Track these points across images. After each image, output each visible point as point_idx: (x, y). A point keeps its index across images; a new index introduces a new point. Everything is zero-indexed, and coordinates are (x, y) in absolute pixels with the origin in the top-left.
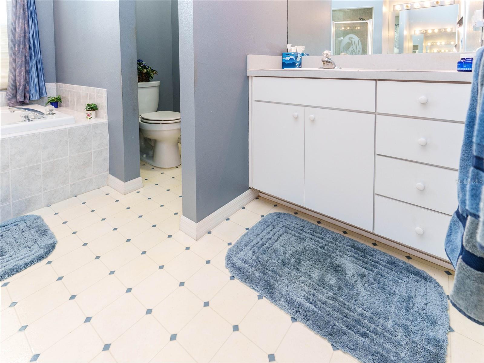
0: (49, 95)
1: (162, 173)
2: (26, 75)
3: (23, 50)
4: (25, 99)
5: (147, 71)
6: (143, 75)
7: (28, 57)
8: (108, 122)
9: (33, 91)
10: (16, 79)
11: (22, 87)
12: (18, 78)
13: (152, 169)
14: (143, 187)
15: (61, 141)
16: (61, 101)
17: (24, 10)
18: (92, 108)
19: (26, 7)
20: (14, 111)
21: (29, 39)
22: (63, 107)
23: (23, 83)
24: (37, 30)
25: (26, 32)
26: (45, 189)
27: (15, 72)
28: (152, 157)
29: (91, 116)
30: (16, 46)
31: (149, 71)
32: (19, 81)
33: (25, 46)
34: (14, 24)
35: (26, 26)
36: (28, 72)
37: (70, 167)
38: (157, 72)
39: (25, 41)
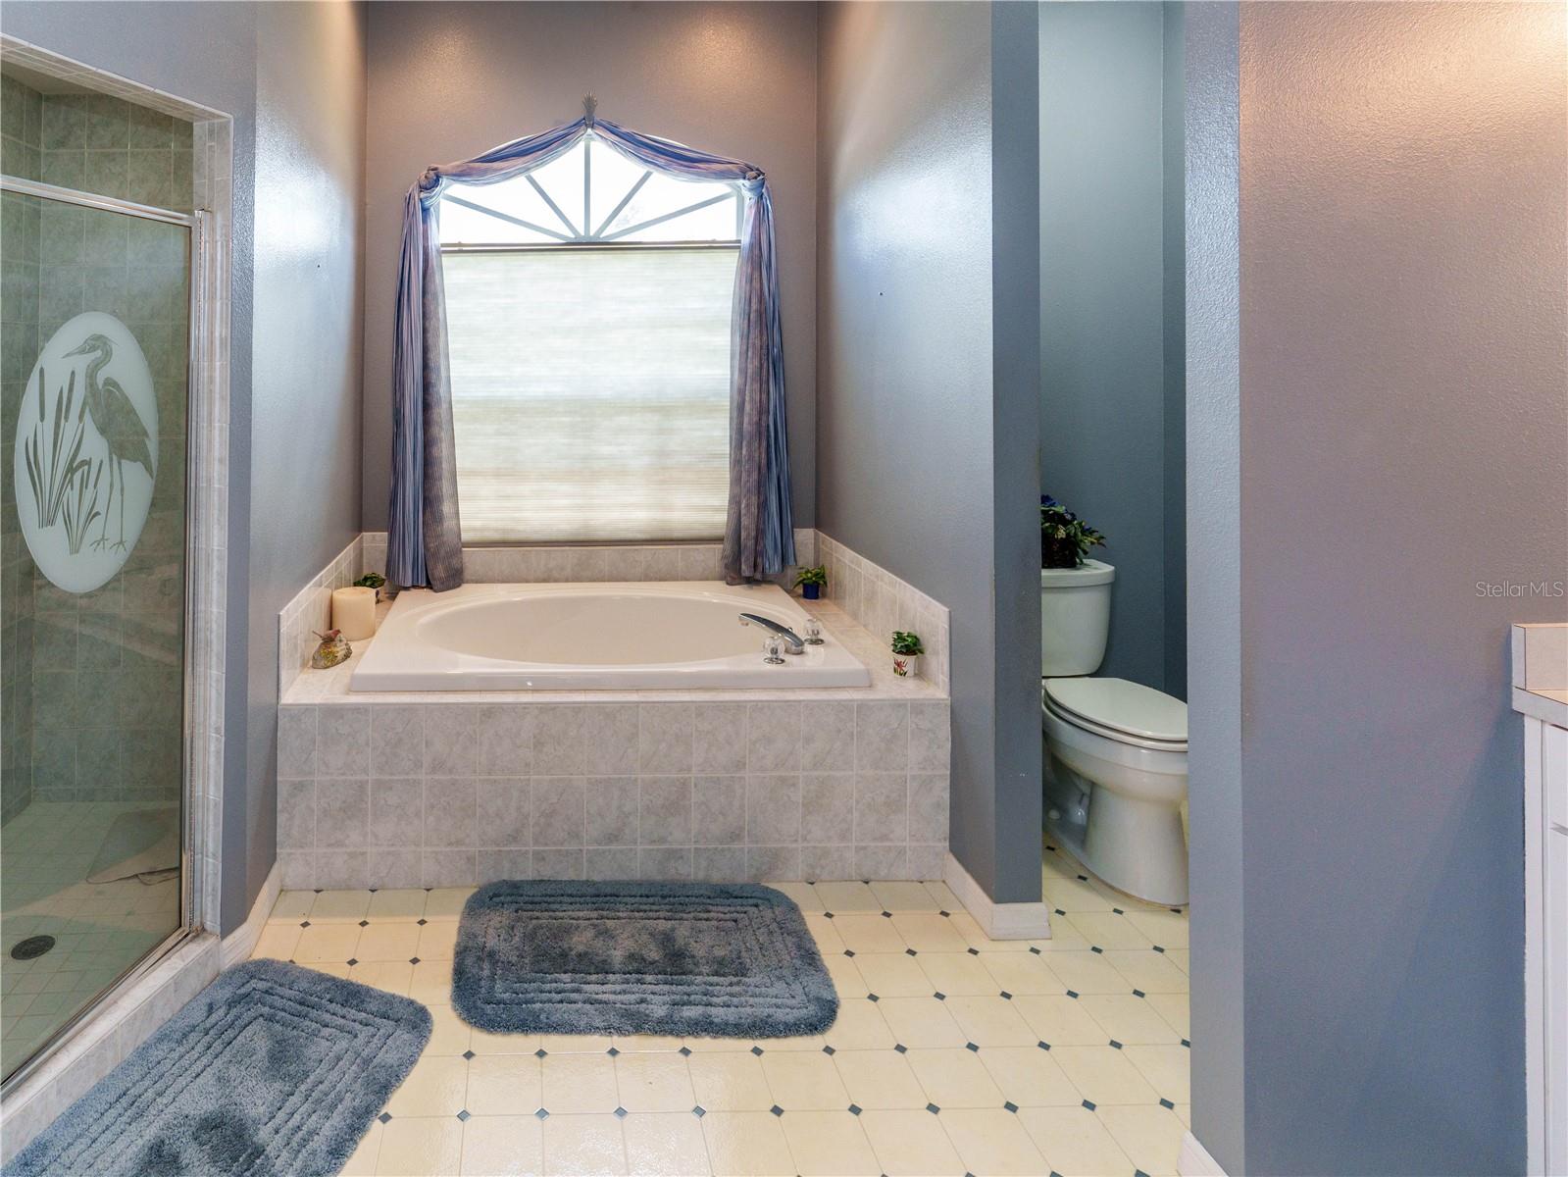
0: (801, 563)
1: (1116, 911)
2: (758, 512)
3: (757, 455)
4: (755, 571)
5: (1068, 535)
6: (1055, 548)
7: (764, 470)
8: (949, 702)
9: (770, 552)
10: (740, 522)
11: (751, 543)
12: (745, 521)
13: (1080, 877)
14: (1051, 939)
15: (839, 731)
16: (825, 583)
17: (761, 360)
18: (909, 646)
19: (764, 351)
20: (747, 624)
21: (768, 426)
22: (829, 598)
23: (753, 534)
24: (784, 401)
25: (762, 410)
26: (805, 839)
27: (739, 503)
28: (1083, 836)
29: (905, 669)
30: (744, 443)
31: (1075, 534)
32: (747, 529)
33: (760, 445)
34: (742, 392)
35: (764, 396)
36: (763, 506)
37: (857, 802)
38: (1103, 538)
39: (761, 431)
